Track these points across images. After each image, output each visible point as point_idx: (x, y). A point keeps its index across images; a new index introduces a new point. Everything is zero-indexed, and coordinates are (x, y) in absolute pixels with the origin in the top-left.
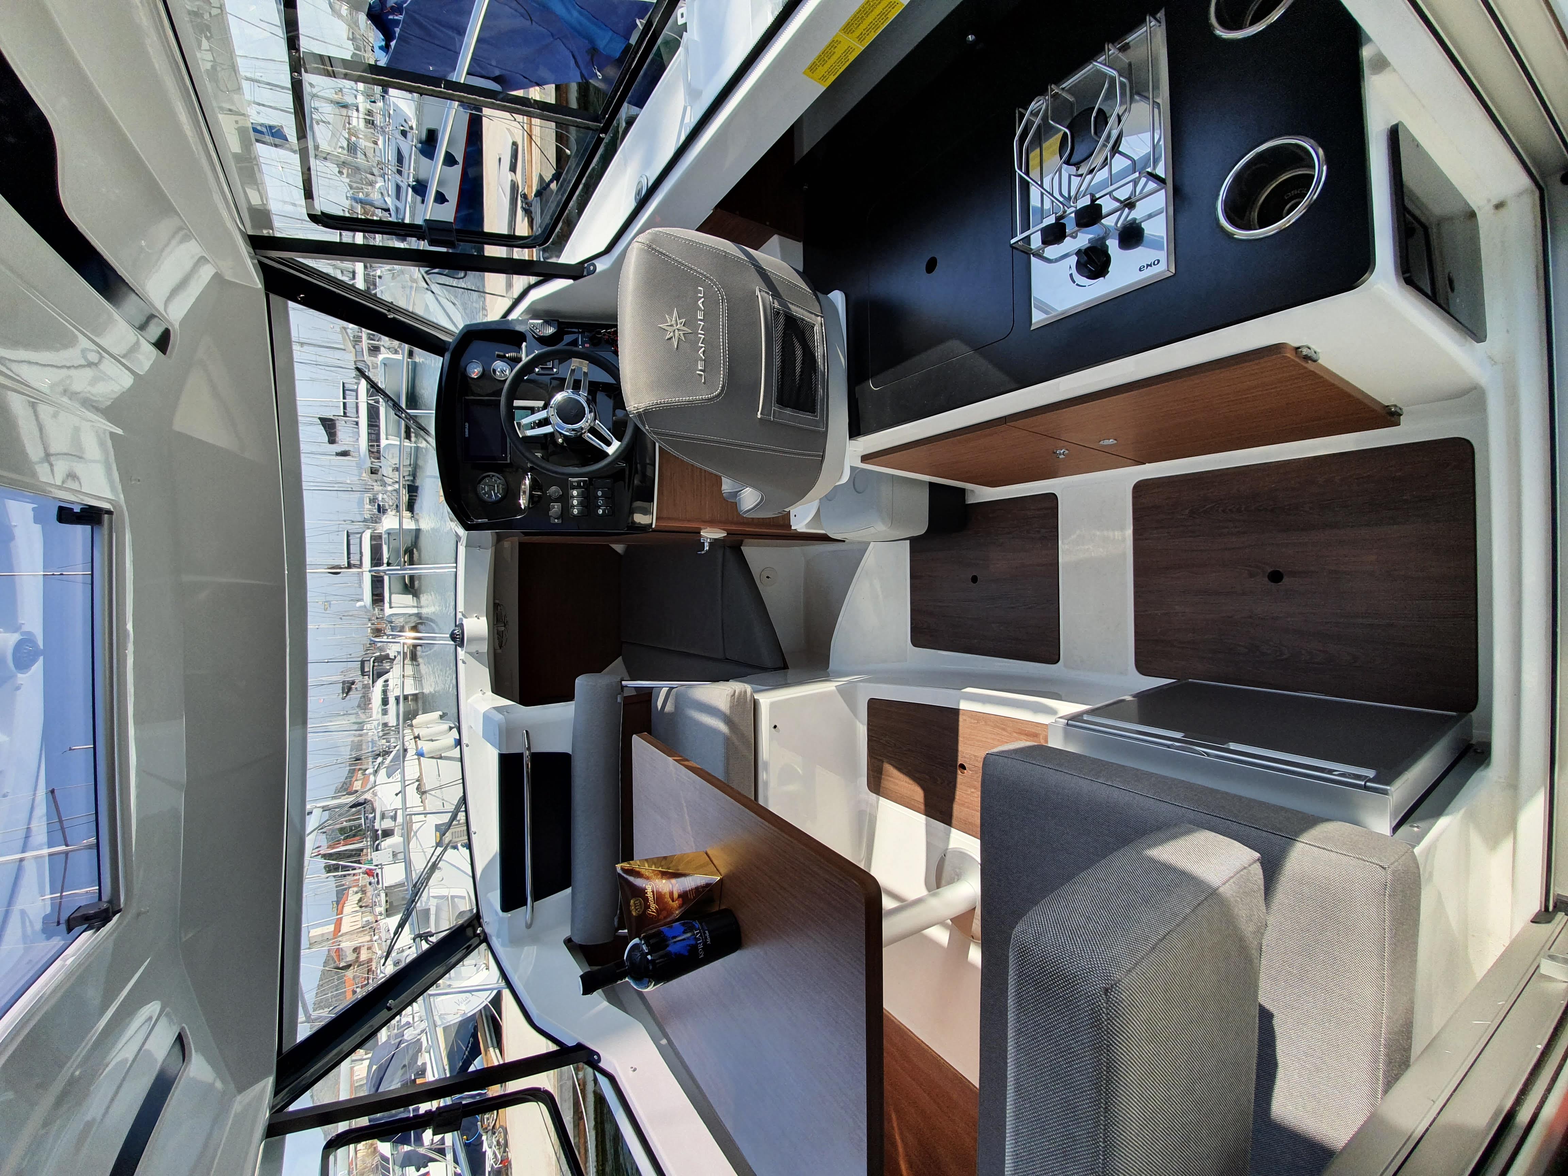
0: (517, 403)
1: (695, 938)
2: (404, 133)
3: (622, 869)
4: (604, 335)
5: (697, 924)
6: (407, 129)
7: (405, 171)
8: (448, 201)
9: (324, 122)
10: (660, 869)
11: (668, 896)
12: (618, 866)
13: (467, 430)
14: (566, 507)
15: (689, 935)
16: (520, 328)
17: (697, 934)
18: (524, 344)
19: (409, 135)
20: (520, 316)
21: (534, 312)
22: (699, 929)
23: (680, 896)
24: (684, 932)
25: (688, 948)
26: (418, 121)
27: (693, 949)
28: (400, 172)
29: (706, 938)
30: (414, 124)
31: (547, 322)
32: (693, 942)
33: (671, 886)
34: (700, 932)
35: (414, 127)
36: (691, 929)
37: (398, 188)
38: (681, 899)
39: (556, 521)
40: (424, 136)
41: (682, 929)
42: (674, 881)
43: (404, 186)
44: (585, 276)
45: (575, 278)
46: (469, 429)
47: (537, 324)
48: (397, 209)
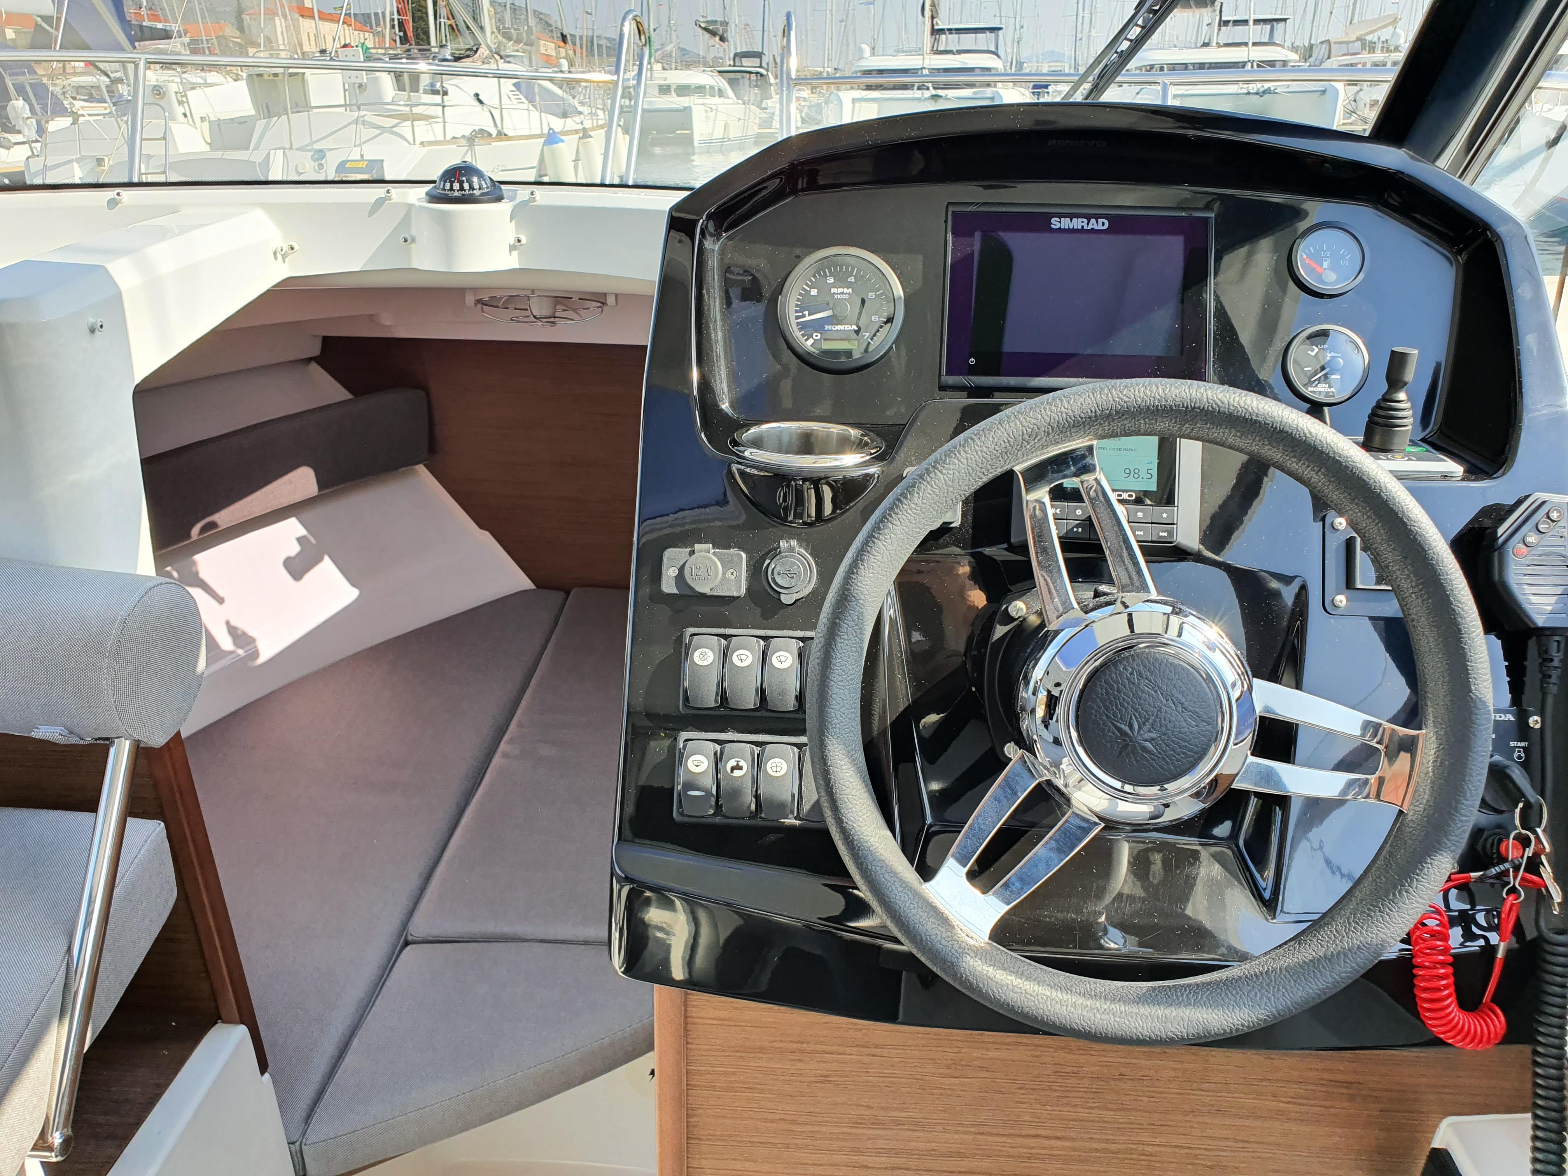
14: (723, 616)
39: (672, 572)
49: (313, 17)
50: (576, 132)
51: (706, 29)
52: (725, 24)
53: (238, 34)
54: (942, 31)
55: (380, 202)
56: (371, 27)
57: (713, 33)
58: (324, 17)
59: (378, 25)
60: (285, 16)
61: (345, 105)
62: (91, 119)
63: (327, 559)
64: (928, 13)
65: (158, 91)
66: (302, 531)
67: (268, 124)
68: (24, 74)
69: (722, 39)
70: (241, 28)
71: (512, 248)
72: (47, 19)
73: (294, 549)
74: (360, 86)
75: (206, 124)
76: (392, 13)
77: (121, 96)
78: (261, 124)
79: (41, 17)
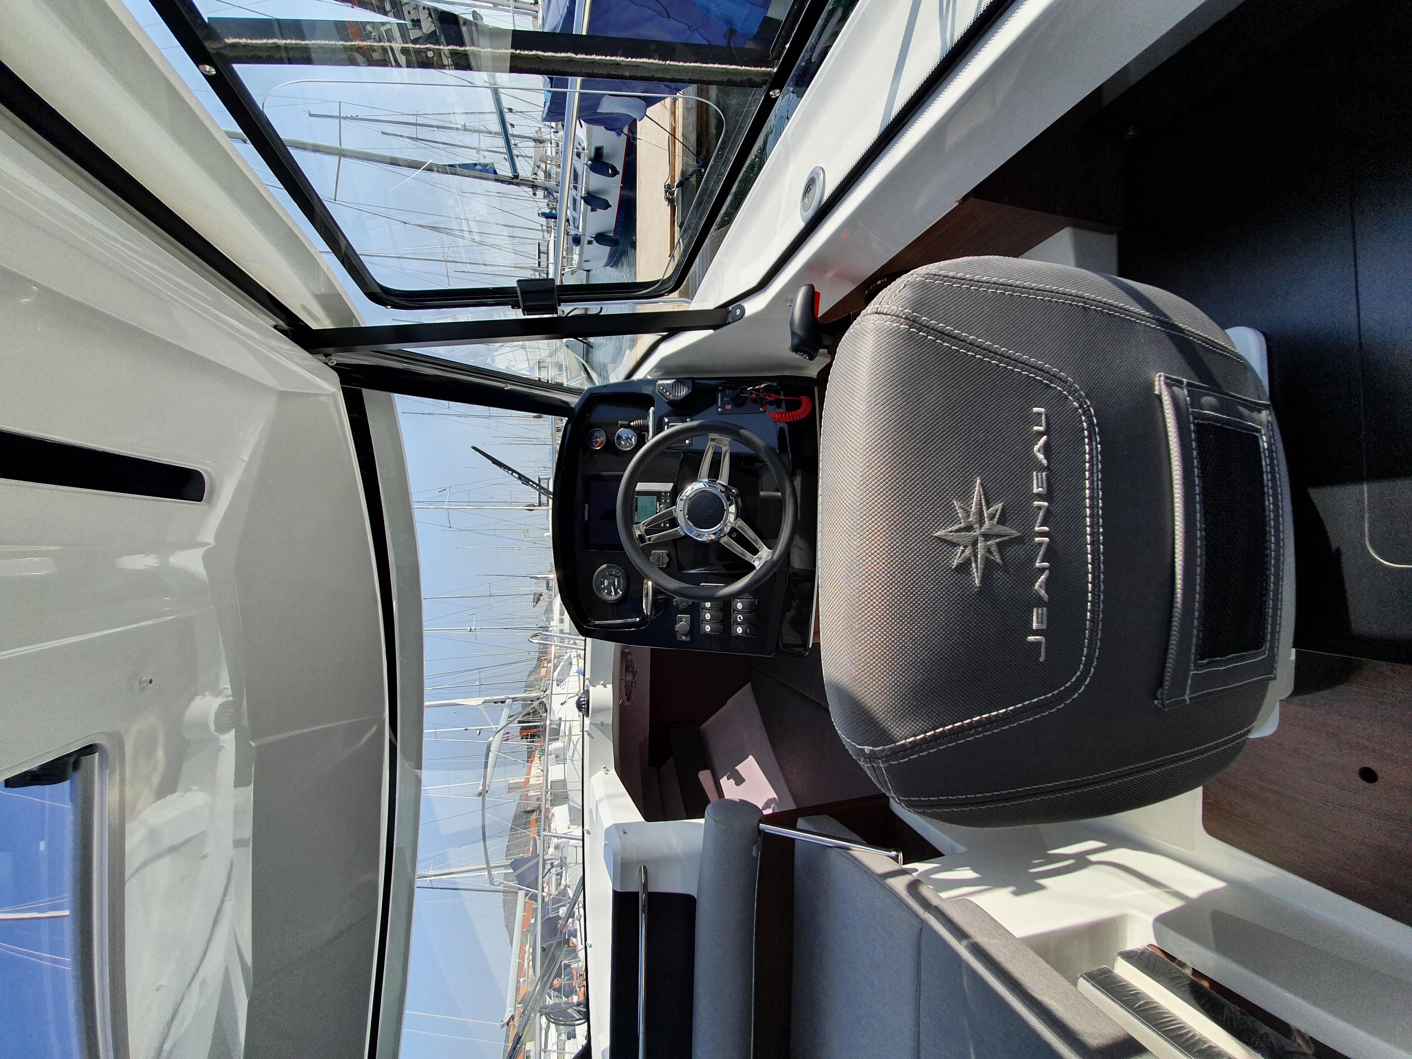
0: (641, 487)
2: (578, 155)
4: (751, 393)
6: (581, 150)
7: (579, 186)
8: (611, 206)
9: (523, 156)
13: (586, 513)
14: (696, 622)
16: (647, 390)
18: (652, 409)
19: (582, 155)
20: (648, 373)
21: (665, 368)
26: (588, 141)
28: (575, 188)
30: (585, 144)
31: (680, 382)
35: (586, 147)
37: (575, 200)
39: (684, 638)
40: (593, 154)
43: (578, 198)
44: (729, 323)
45: (715, 327)
46: (589, 511)
47: (668, 384)
48: (574, 219)
49: (529, 778)
50: (578, 660)
51: (537, 603)
52: (534, 594)
53: (535, 813)
54: (540, 502)
55: (589, 734)
56: (533, 751)
57: (539, 599)
58: (529, 774)
59: (532, 748)
60: (528, 791)
61: (564, 764)
62: (568, 880)
63: (737, 768)
64: (532, 508)
65: (557, 847)
66: (725, 777)
67: (571, 801)
68: (548, 908)
69: (541, 595)
70: (532, 811)
71: (605, 687)
72: (526, 895)
73: (732, 781)
74: (556, 757)
75: (571, 826)
76: (527, 742)
77: (558, 864)
78: (571, 804)
79: (526, 896)
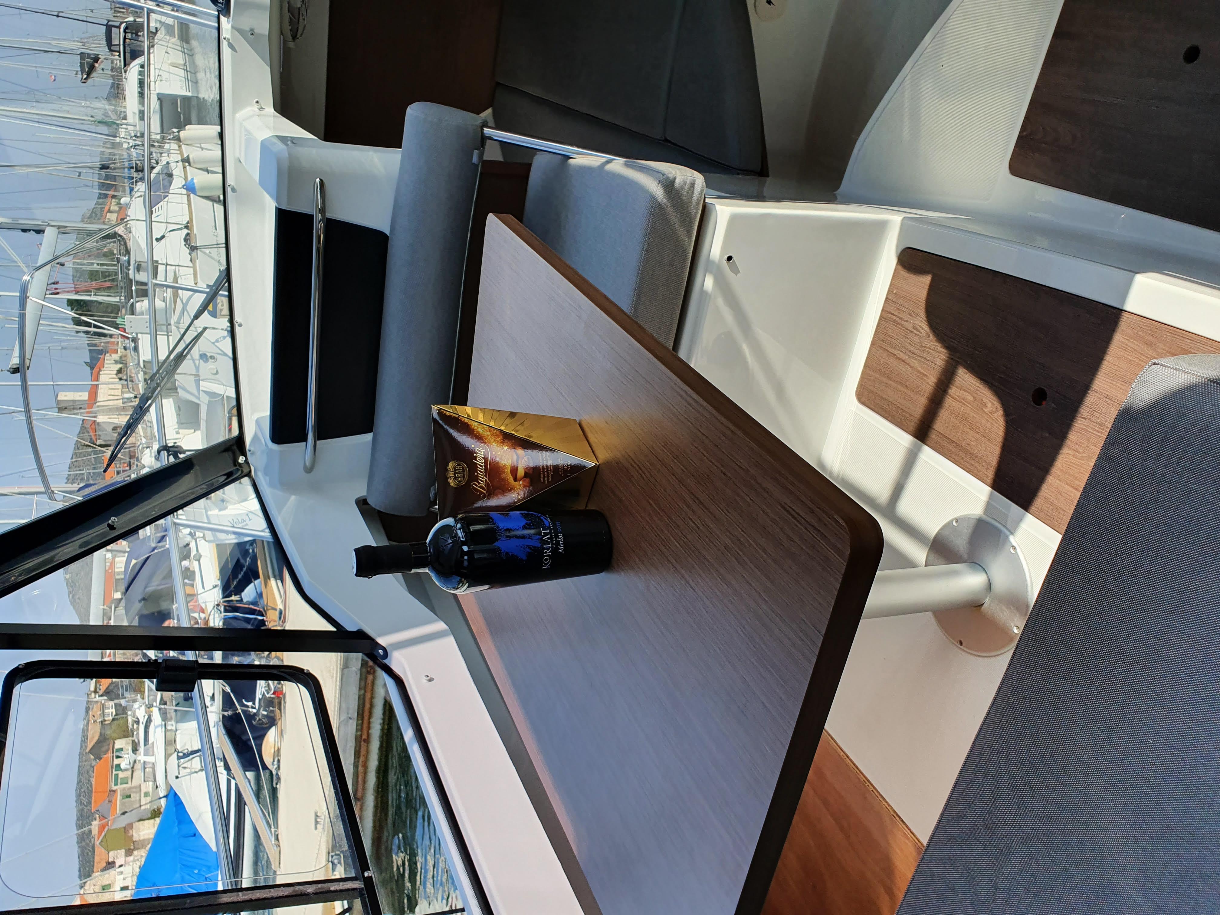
1: (541, 539)
3: (440, 413)
5: (547, 521)
10: (503, 428)
11: (508, 470)
12: (435, 408)
15: (532, 531)
17: (546, 534)
22: (549, 528)
23: (526, 475)
24: (525, 527)
25: (528, 550)
27: (536, 554)
29: (558, 543)
32: (538, 544)
33: (515, 457)
34: (550, 533)
36: (536, 524)
38: (528, 480)
41: (523, 522)
42: (520, 452)
50: (184, 167)
51: (89, 75)
52: (82, 54)
55: (231, 46)
57: (92, 68)
67: (181, 389)
69: (97, 60)
78: (180, 394)
